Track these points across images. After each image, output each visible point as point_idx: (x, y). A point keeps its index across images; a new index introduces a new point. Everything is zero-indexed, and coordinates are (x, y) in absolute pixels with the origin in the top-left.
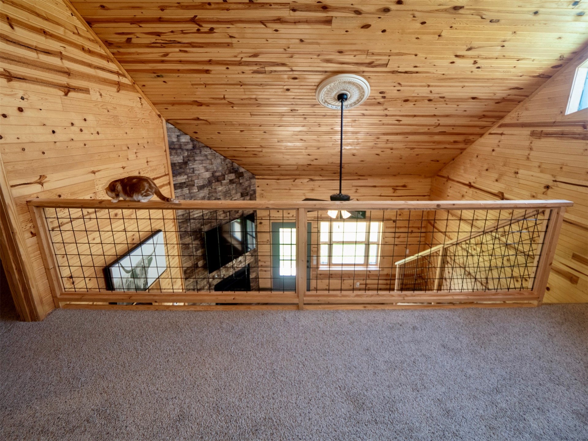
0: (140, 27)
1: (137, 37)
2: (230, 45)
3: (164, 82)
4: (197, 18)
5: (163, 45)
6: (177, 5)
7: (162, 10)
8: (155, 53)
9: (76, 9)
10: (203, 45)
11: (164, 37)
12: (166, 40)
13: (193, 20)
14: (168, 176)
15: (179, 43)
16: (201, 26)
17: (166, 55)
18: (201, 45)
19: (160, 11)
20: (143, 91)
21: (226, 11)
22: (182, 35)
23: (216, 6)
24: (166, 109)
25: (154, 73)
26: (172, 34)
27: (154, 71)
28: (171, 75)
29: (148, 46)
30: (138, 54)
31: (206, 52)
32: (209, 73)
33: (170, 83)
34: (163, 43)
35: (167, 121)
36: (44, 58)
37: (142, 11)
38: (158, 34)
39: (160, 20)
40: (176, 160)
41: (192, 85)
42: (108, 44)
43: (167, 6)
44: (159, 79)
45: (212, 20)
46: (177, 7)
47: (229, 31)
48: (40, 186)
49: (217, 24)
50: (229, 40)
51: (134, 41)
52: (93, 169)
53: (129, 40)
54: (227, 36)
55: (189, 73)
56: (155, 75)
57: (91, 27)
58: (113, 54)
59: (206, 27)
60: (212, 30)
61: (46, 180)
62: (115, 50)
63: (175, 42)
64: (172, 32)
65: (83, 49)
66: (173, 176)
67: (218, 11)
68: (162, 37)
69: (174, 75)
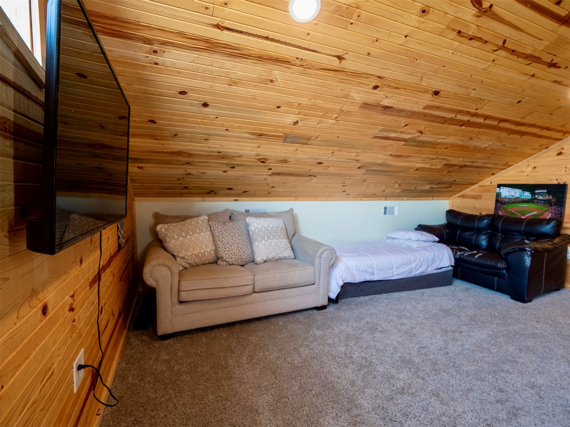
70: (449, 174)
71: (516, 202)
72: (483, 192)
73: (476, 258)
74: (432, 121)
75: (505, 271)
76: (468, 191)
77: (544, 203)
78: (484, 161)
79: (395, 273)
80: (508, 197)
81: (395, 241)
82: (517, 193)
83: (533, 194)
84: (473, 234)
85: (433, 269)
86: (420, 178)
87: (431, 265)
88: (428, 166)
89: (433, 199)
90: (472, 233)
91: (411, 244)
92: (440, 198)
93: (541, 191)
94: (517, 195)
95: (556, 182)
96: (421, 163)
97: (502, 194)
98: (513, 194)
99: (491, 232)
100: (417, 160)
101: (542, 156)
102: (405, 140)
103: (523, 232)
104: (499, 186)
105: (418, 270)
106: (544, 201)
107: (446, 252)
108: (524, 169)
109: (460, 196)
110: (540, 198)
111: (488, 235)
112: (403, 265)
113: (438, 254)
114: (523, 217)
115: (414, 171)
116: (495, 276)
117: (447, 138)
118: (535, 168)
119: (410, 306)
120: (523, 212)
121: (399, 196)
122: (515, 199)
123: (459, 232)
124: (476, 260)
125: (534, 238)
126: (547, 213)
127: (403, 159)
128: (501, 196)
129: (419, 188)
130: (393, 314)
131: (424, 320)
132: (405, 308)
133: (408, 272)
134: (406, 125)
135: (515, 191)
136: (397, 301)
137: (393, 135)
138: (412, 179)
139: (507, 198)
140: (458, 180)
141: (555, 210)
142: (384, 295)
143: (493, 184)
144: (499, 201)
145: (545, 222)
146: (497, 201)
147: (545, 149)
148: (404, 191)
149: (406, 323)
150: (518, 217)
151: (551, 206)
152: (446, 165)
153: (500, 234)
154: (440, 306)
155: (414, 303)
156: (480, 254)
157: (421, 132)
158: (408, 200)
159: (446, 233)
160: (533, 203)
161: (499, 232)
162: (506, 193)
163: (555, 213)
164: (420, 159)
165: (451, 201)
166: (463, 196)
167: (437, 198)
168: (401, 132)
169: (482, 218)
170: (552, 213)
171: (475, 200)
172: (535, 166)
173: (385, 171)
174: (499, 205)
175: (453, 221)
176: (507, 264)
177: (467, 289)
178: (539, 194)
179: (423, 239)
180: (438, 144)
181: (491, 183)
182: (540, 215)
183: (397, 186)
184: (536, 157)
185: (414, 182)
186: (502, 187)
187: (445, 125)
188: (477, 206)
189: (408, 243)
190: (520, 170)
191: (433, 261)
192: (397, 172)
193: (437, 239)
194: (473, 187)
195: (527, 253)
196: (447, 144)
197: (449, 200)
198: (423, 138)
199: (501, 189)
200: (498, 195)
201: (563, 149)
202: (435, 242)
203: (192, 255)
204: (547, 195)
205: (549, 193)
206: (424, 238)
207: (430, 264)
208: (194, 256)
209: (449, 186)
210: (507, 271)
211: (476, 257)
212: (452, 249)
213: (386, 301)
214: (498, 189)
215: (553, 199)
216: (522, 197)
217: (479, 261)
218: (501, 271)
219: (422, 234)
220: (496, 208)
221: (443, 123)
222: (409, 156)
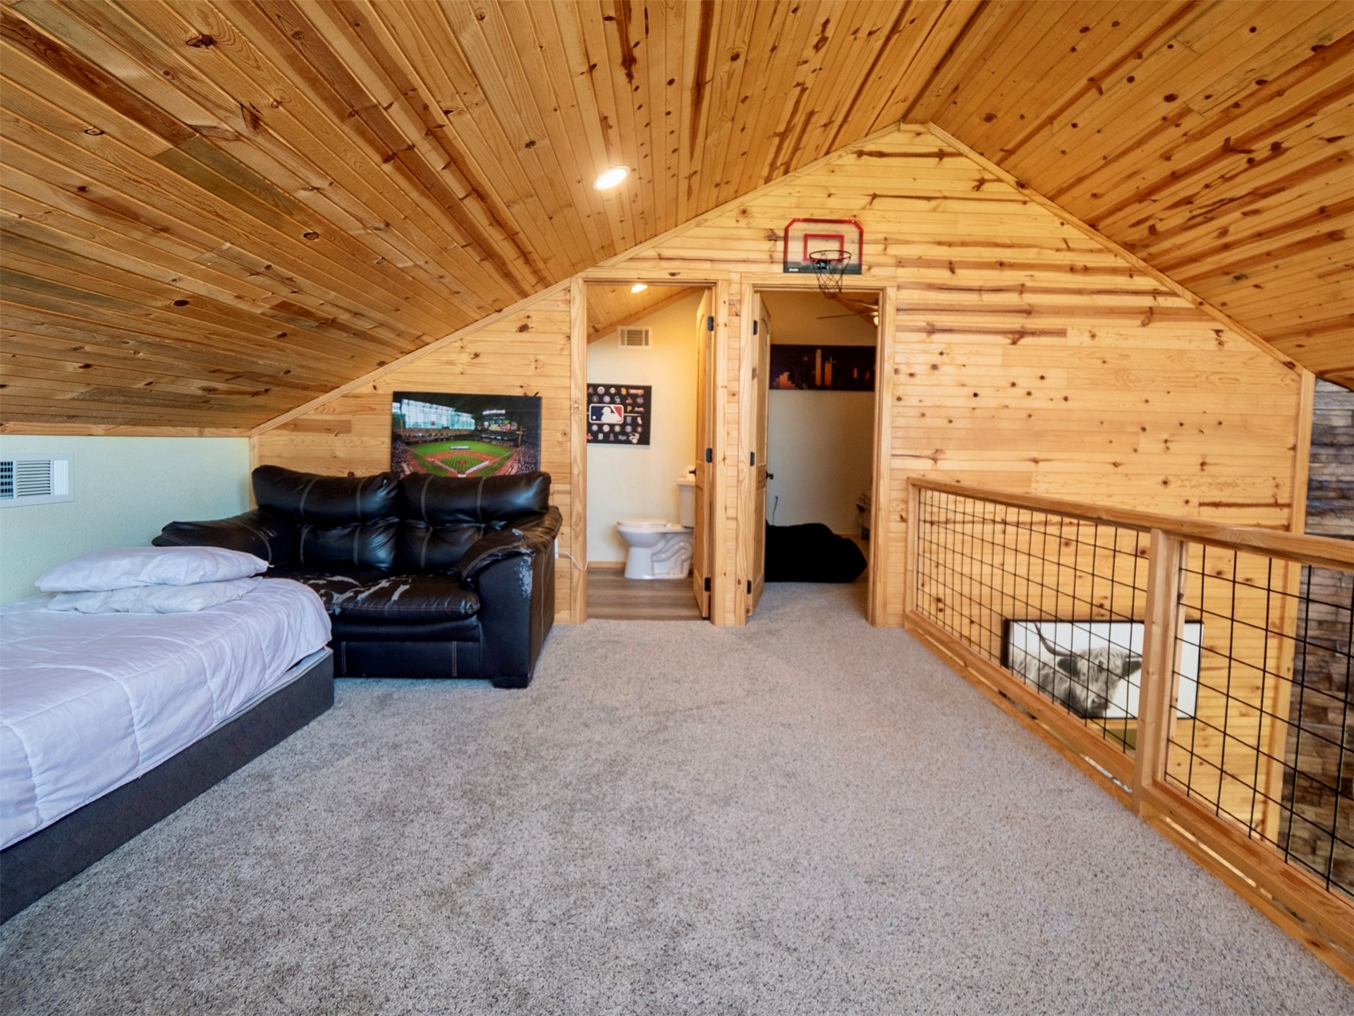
0: (1155, 201)
1: (1161, 220)
2: (1344, 157)
3: (1256, 286)
4: (1232, 141)
5: (1208, 216)
6: (1185, 138)
7: (1168, 159)
8: (1203, 237)
9: (1071, 213)
10: (1282, 185)
11: (1200, 200)
12: (1208, 206)
13: (1229, 148)
14: (1286, 510)
15: (1232, 200)
16: (1250, 152)
17: (1224, 232)
18: (1277, 187)
19: (1167, 163)
20: (1229, 317)
21: (1278, 99)
22: (1228, 185)
23: (1252, 101)
24: (1300, 346)
25: (1227, 274)
26: (1208, 190)
27: (1226, 270)
28: (1259, 268)
29: (1186, 228)
30: (1179, 247)
31: (1300, 196)
32: (1342, 239)
33: (1268, 286)
34: (1206, 213)
35: (1321, 376)
36: (990, 299)
37: (1143, 175)
38: (1188, 201)
39: (1175, 177)
40: (1331, 475)
41: (1320, 277)
42: (1131, 247)
43: (1171, 150)
44: (1243, 283)
45: (1263, 130)
46: (1186, 142)
47: (1316, 130)
48: (932, 462)
49: (1279, 131)
50: (1331, 150)
51: (1160, 227)
52: (1034, 455)
53: (1152, 229)
54: (1320, 142)
55: (1295, 254)
56: (1230, 277)
57: (1097, 230)
58: (1144, 260)
59: (1262, 148)
60: (1277, 149)
61: (943, 456)
62: (1144, 254)
63: (1222, 203)
64: (1207, 186)
65: (1072, 269)
66: (1309, 514)
67: (1262, 107)
68: (1198, 202)
69: (1265, 266)
70: (281, 344)
71: (442, 440)
72: (355, 412)
73: (395, 601)
74: (313, 82)
75: (474, 619)
76: (308, 411)
77: (502, 439)
78: (380, 316)
79: (142, 748)
80: (423, 427)
81: (83, 604)
82: (442, 417)
83: (479, 419)
84: (352, 534)
85: (279, 672)
86: (178, 345)
87: (271, 661)
88: (226, 297)
89: (201, 435)
90: (347, 531)
91: (174, 603)
92: (223, 431)
93: (495, 412)
94: (444, 422)
95: (518, 392)
96: (207, 278)
97: (407, 419)
98: (433, 418)
99: (397, 520)
100: (194, 255)
101: (489, 328)
102: (174, 131)
103: (479, 512)
104: (398, 397)
105: (232, 694)
106: (502, 434)
107: (305, 601)
108: (453, 357)
109: (283, 426)
110: (494, 427)
111: (392, 531)
112: (175, 696)
113: (288, 616)
114: (460, 476)
115: (167, 308)
116: (451, 639)
117: (329, 191)
118: (476, 355)
119: (251, 860)
120: (459, 462)
121: (72, 418)
122: (439, 430)
123: (305, 532)
124: (395, 608)
125: (503, 523)
126: (509, 463)
127: (138, 235)
128: (404, 423)
129: (165, 387)
130: (202, 951)
131: (344, 894)
132: (237, 883)
133: (199, 718)
134: (207, 41)
135: (439, 411)
136: (179, 869)
137: (124, 69)
138: (150, 344)
139: (420, 430)
140: (296, 371)
141: (524, 454)
142: (97, 867)
143: (380, 391)
144: (401, 438)
145: (523, 482)
146: (396, 438)
147: (496, 314)
148: (99, 395)
149: (291, 960)
150: (450, 475)
151: (517, 446)
152: (284, 306)
153: (422, 525)
154: (359, 802)
155: (260, 840)
156: (403, 588)
157: (255, 121)
158: (107, 434)
159: (271, 540)
160: (481, 439)
161: (420, 518)
162: (417, 416)
163: (526, 463)
164: (208, 255)
165: (256, 439)
166: (295, 426)
167: (213, 430)
168: (170, 73)
169: (370, 484)
170: (519, 462)
171: (332, 436)
172: (477, 351)
173: (26, 280)
174: (402, 447)
175: (284, 500)
176: (481, 600)
177: (384, 701)
178: (490, 417)
179: (219, 575)
180: (294, 207)
181: (375, 388)
182: (496, 469)
183: (72, 367)
184: (477, 331)
185: (154, 358)
186: (405, 401)
187: (346, 131)
188: (340, 454)
189: (160, 599)
190: (444, 358)
191: (277, 644)
192: (88, 297)
193: (264, 565)
194: (323, 398)
195: (526, 562)
196: (319, 222)
197: (250, 437)
198: (251, 156)
199: (404, 406)
200: (397, 421)
201: (528, 317)
202: (257, 575)
204: (506, 422)
205: (510, 416)
206: (224, 570)
207: (267, 660)
209: (262, 388)
210: (479, 618)
211: (395, 597)
212: (316, 588)
213: (126, 900)
214: (397, 405)
215: (518, 430)
216: (456, 427)
217: (403, 609)
218: (467, 622)
219: (212, 554)
220: (395, 457)
221: (343, 118)
222: (165, 230)
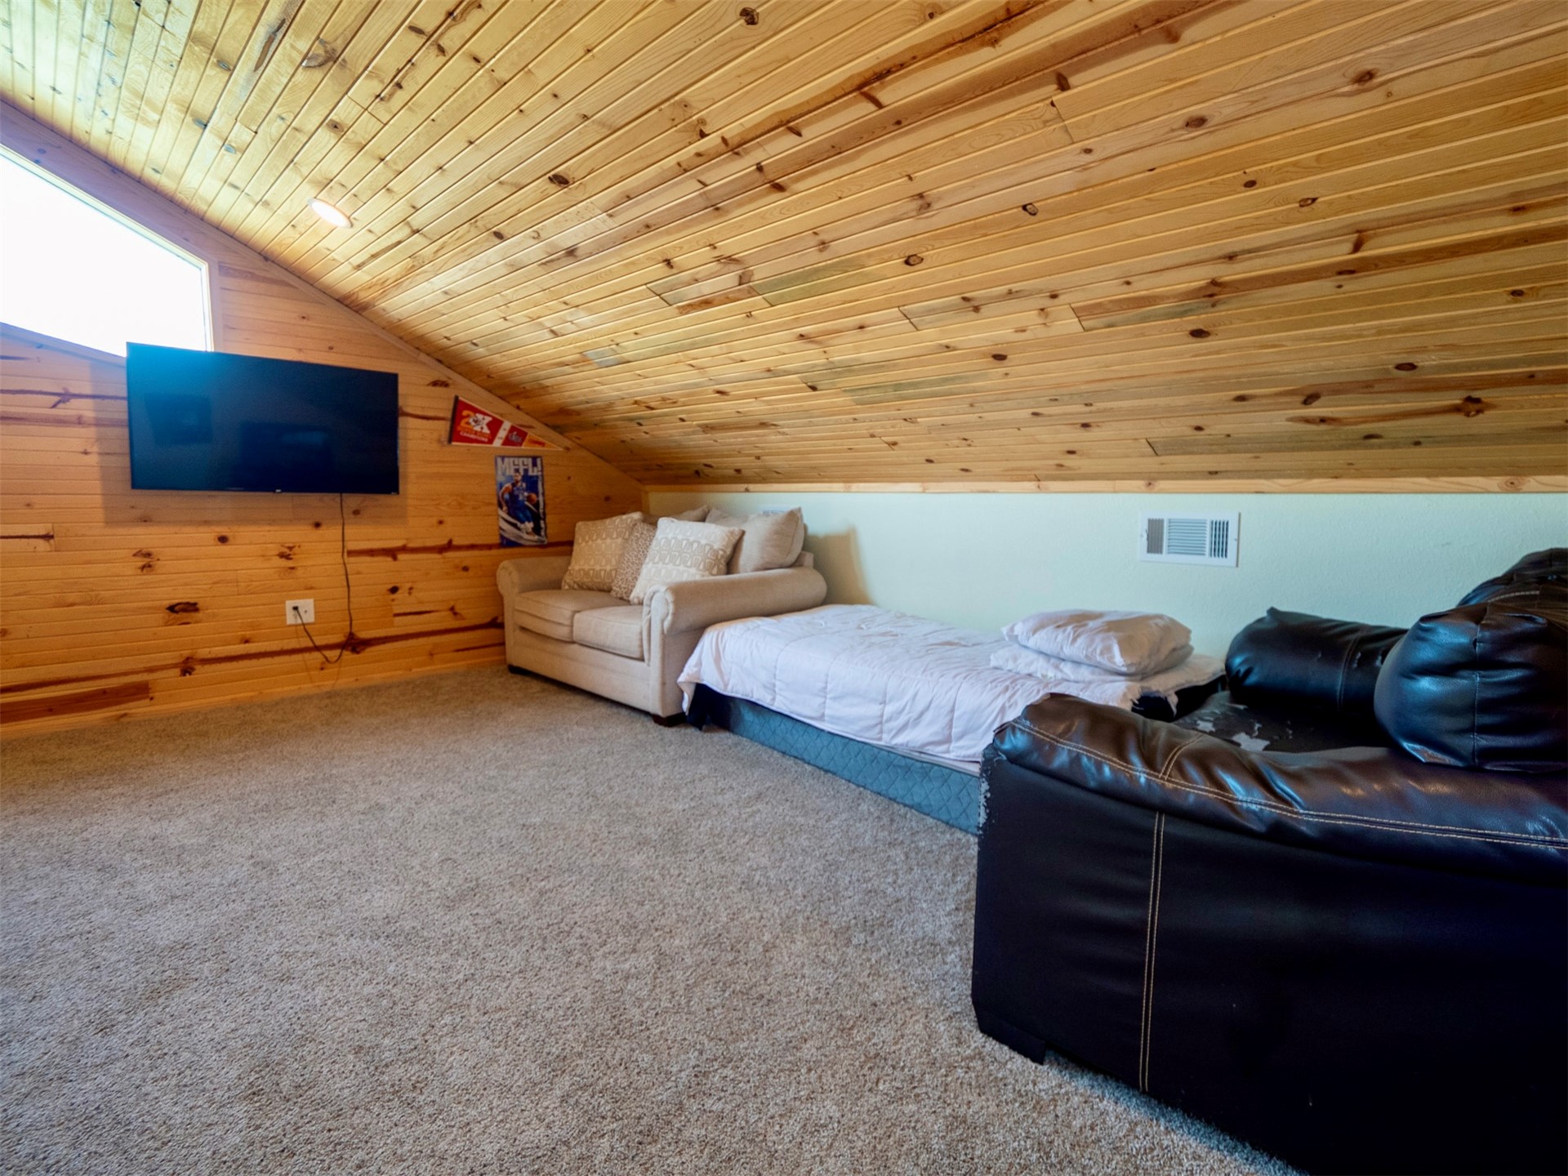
79: (829, 712)
203: (580, 570)
208: (582, 573)
